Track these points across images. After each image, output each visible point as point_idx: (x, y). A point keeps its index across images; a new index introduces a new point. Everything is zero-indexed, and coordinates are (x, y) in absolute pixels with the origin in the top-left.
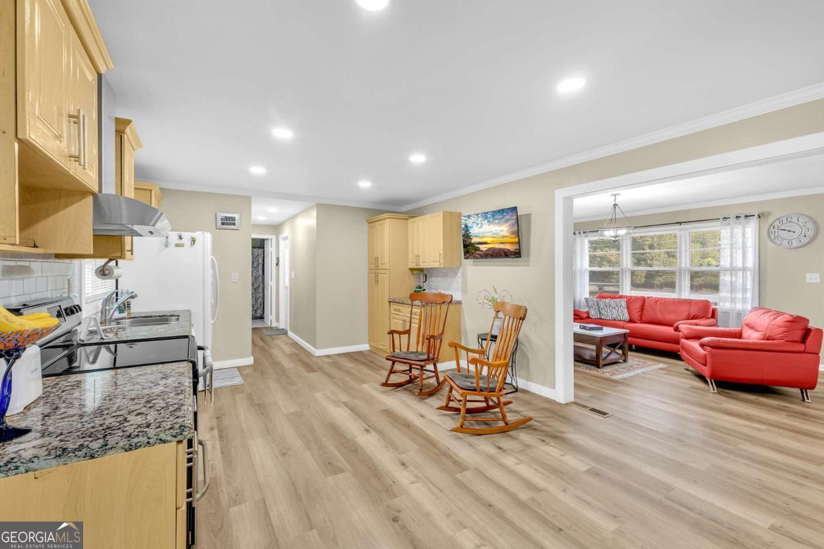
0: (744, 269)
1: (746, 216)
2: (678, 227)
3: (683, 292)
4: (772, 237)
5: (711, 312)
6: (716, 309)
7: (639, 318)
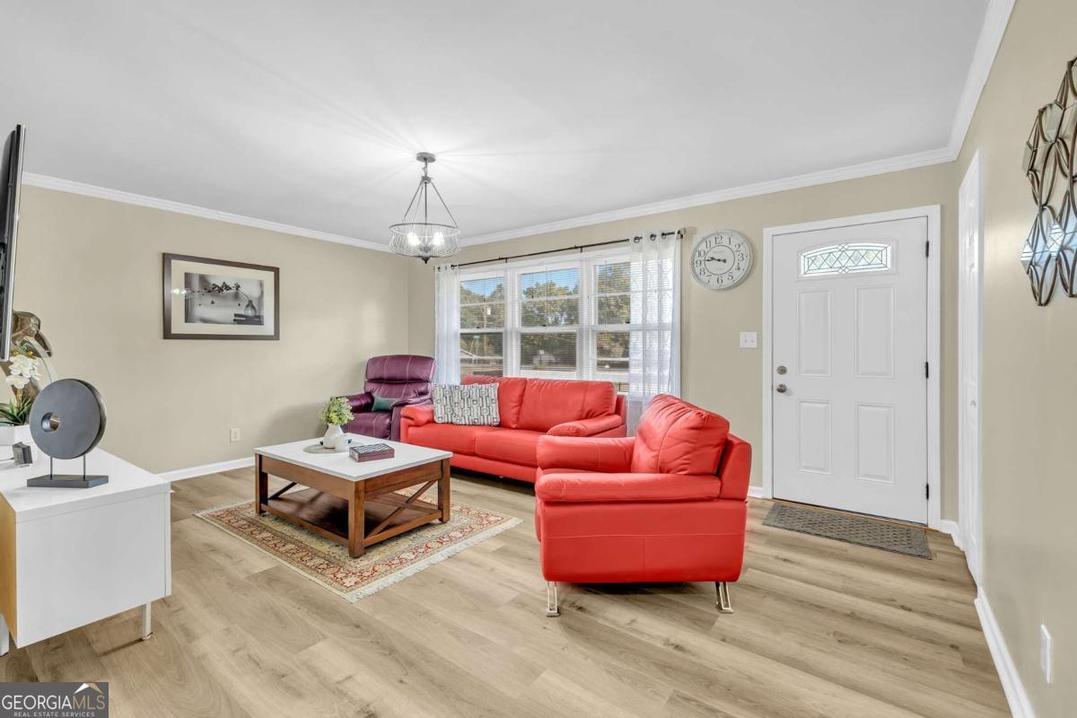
0: (661, 327)
1: (663, 234)
2: (577, 255)
3: (585, 371)
4: (698, 270)
5: (615, 403)
6: (623, 396)
7: (514, 419)
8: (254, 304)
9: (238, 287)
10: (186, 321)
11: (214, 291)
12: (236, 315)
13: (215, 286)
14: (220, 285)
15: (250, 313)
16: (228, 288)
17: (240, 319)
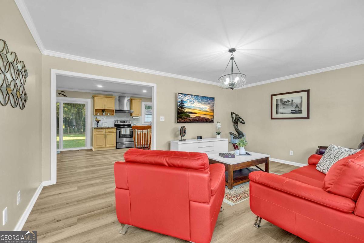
8: (298, 106)
9: (292, 100)
10: (276, 114)
11: (284, 103)
12: (292, 111)
13: (285, 101)
14: (286, 101)
15: (297, 109)
16: (289, 101)
17: (293, 112)
